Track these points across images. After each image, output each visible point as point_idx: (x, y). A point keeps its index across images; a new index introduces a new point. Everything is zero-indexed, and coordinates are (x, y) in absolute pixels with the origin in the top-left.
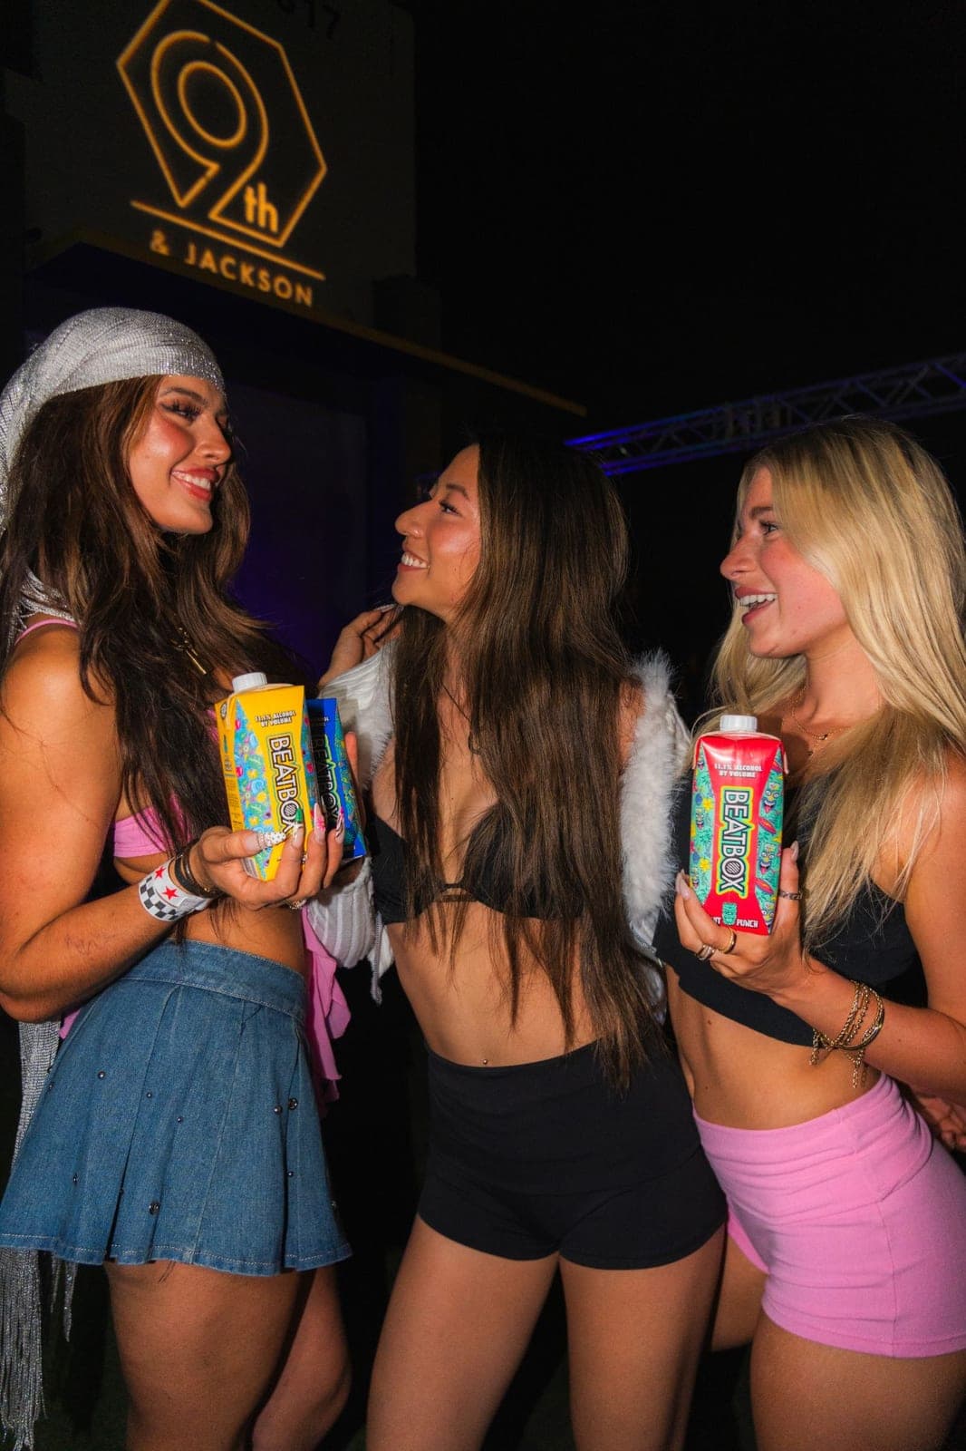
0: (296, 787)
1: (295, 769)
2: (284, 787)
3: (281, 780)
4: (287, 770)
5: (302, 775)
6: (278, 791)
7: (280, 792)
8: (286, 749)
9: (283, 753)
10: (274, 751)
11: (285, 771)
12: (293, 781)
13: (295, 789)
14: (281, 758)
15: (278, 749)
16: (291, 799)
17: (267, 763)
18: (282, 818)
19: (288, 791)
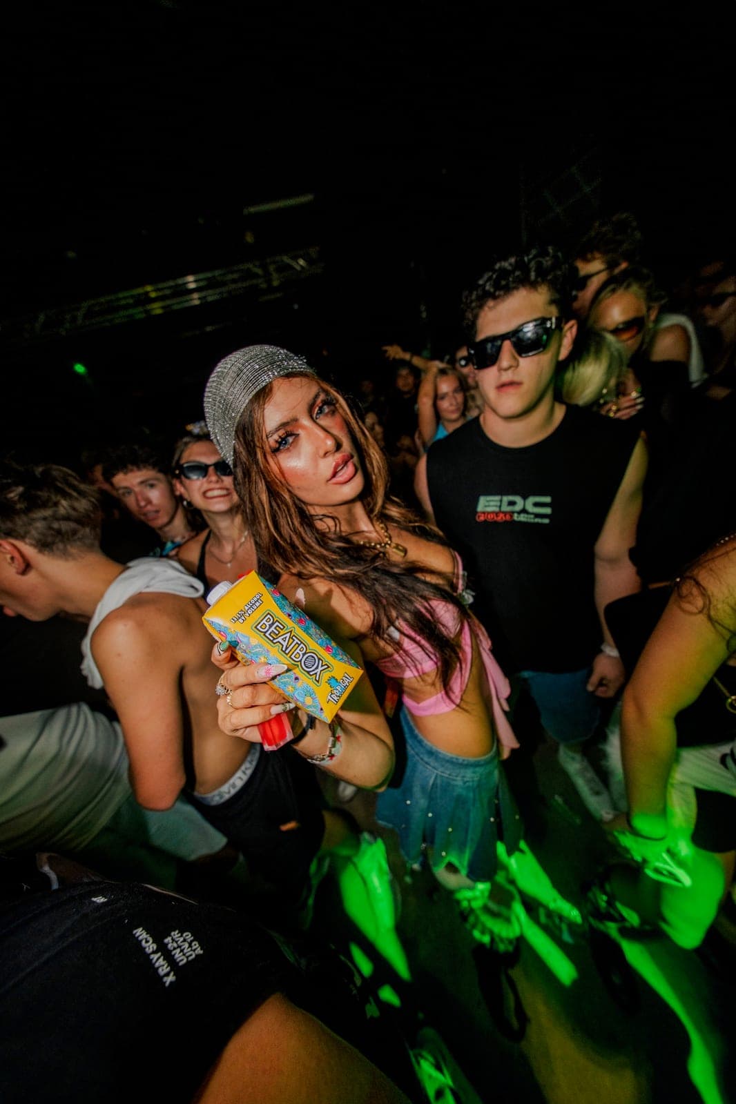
0: (302, 642)
1: (291, 632)
2: (293, 650)
3: (287, 648)
4: (285, 638)
5: (299, 631)
6: (290, 657)
7: (293, 657)
8: (273, 624)
9: (273, 628)
10: (266, 632)
11: (284, 640)
12: (296, 640)
13: (302, 645)
14: (274, 633)
15: (267, 628)
16: (304, 655)
17: (267, 645)
18: (308, 672)
19: (298, 651)
